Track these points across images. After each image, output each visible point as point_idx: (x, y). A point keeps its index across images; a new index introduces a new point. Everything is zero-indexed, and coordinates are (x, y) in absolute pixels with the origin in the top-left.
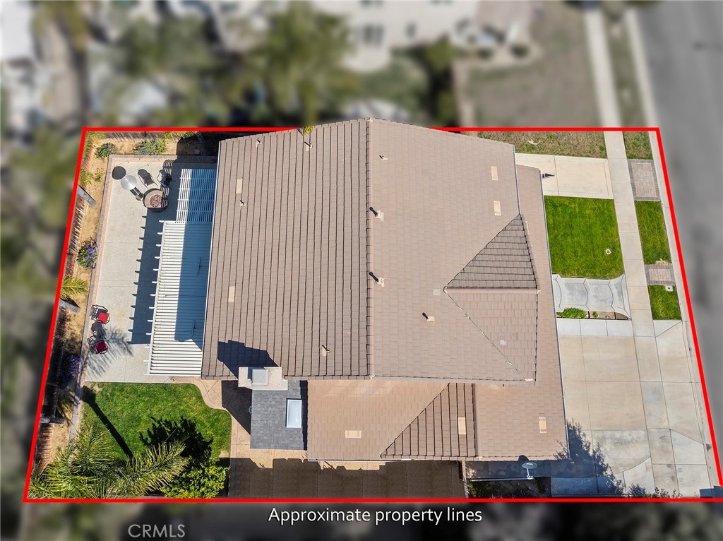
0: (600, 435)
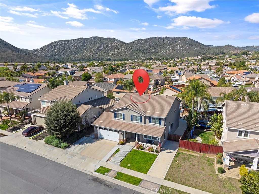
0: (86, 146)
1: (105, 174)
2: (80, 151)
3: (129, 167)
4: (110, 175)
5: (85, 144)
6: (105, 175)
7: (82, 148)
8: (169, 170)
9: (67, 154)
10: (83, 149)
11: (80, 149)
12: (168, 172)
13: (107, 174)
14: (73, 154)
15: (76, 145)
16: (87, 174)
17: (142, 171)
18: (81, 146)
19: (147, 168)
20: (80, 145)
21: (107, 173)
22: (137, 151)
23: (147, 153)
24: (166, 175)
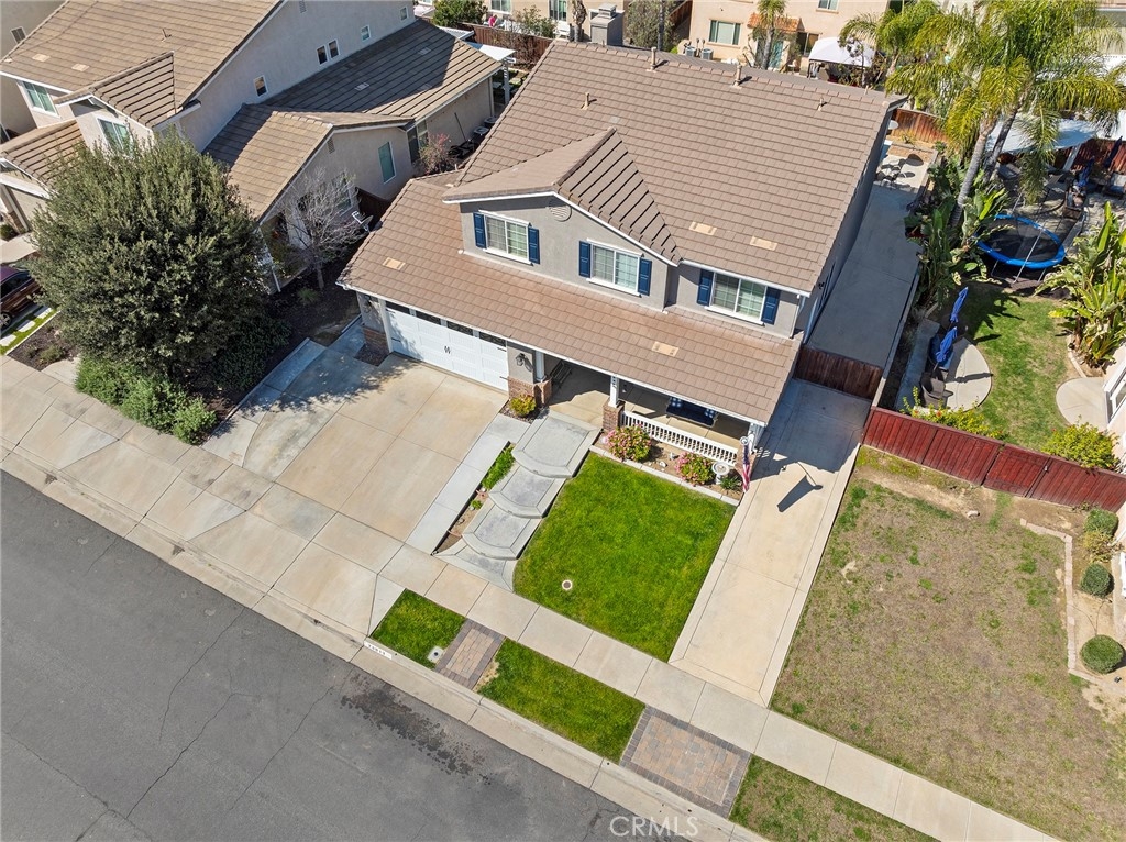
0: (321, 421)
1: (431, 657)
2: (284, 463)
3: (567, 599)
4: (458, 669)
5: (313, 399)
6: (431, 665)
7: (293, 437)
8: (797, 633)
9: (211, 482)
10: (302, 441)
11: (284, 447)
12: (791, 650)
13: (445, 660)
14: (246, 485)
15: (260, 414)
16: (326, 658)
17: (644, 639)
18: (290, 419)
19: (671, 610)
20: (282, 407)
21: (444, 647)
22: (614, 477)
23: (675, 488)
24: (781, 676)
